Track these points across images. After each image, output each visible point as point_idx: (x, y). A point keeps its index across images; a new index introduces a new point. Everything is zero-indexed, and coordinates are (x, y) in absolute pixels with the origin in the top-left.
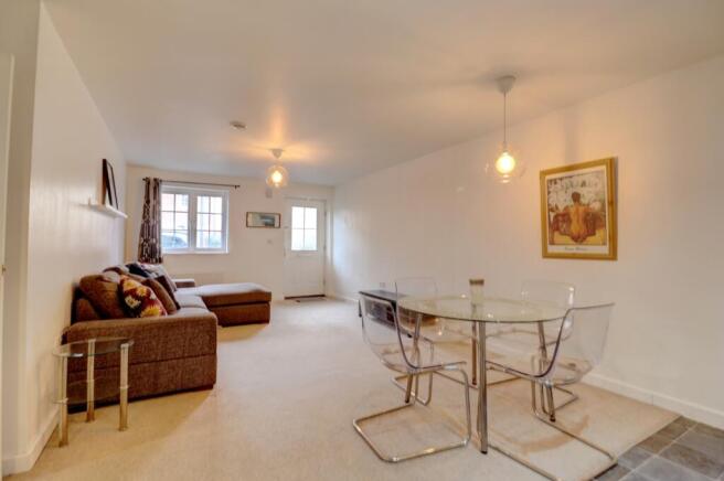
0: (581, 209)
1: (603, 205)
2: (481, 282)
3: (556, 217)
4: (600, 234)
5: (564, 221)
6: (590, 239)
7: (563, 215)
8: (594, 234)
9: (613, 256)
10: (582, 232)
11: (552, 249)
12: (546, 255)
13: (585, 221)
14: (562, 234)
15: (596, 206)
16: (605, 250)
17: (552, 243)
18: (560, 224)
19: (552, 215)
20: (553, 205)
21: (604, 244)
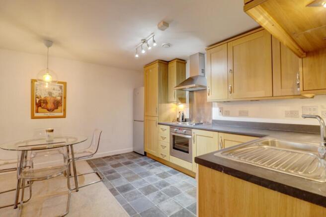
0: (52, 99)
1: (62, 98)
2: (52, 131)
3: (39, 101)
4: (59, 108)
5: (44, 103)
6: (55, 110)
7: (44, 100)
8: (57, 108)
9: (64, 116)
10: (52, 108)
11: (36, 115)
12: (33, 117)
13: (54, 103)
14: (43, 108)
15: (59, 98)
16: (62, 114)
17: (37, 112)
18: (42, 104)
19: (38, 100)
20: (39, 95)
21: (61, 112)
